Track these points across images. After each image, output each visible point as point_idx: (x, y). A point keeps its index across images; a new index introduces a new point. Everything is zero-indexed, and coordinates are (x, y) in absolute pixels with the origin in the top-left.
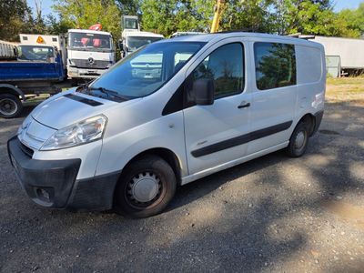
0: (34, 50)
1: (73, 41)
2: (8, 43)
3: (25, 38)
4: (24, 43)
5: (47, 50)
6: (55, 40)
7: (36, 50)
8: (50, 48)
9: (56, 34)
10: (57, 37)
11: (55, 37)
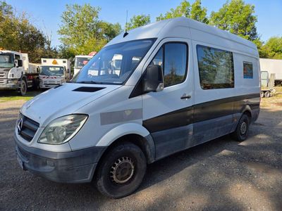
0: (50, 69)
1: (78, 63)
2: (34, 64)
3: (45, 61)
4: (44, 64)
5: (59, 69)
6: (64, 62)
7: (52, 69)
8: (61, 67)
9: (66, 58)
10: (66, 60)
11: (64, 60)
